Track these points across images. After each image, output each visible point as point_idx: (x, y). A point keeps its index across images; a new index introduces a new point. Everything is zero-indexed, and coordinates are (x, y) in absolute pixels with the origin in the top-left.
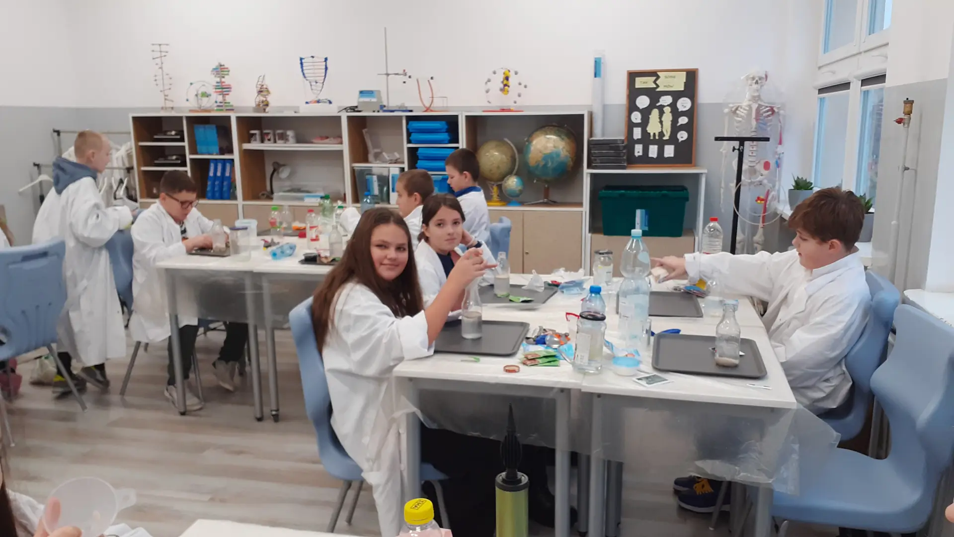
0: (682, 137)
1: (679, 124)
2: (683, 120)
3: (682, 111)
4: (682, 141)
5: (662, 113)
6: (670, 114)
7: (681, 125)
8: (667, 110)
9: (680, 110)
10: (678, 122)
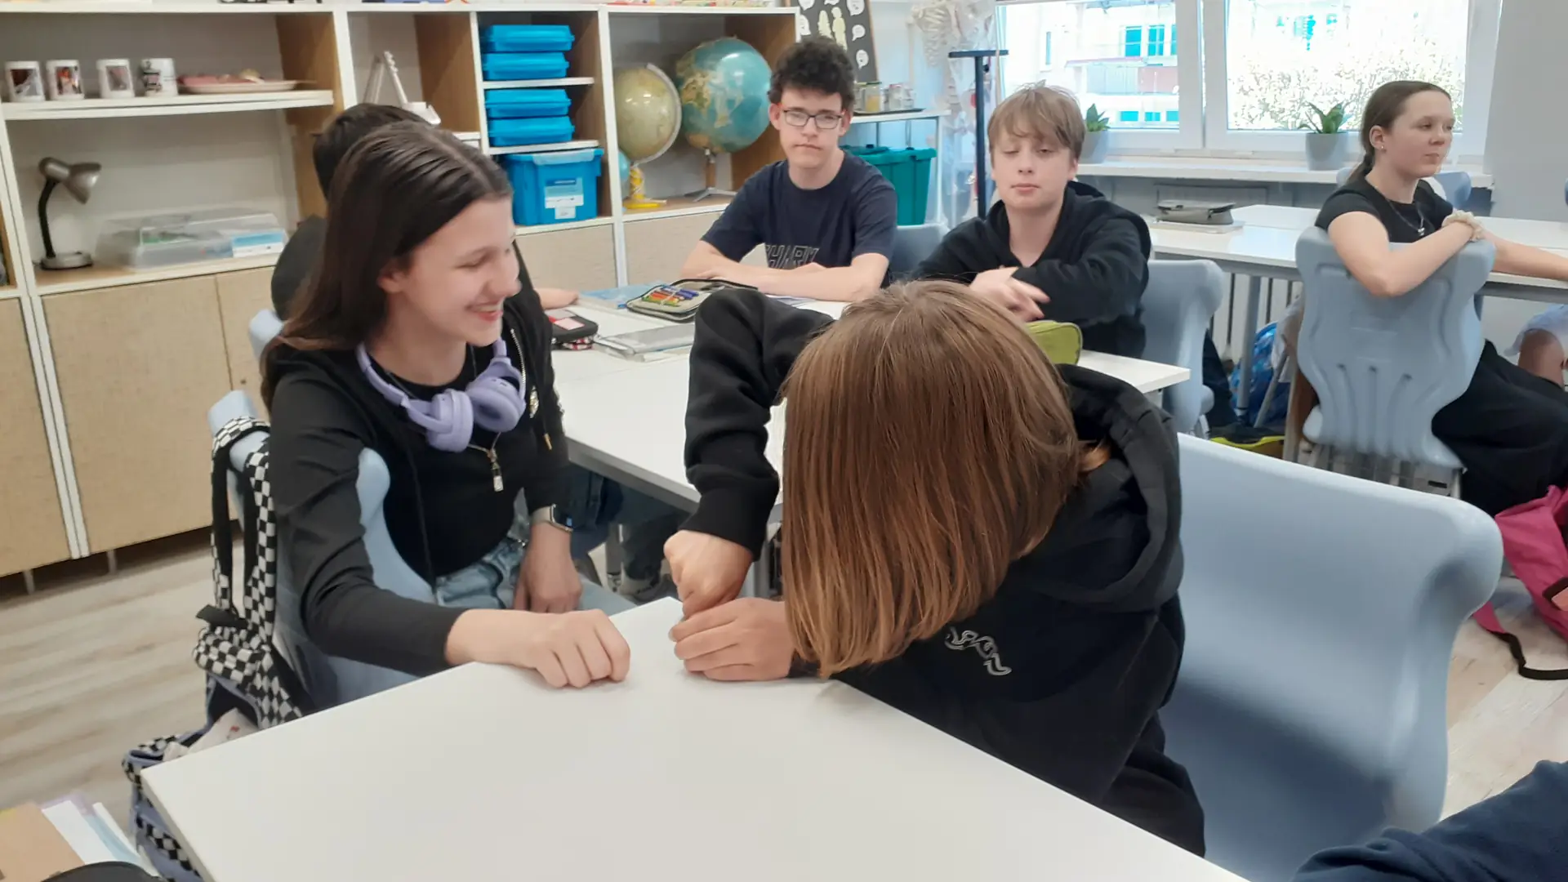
0: (861, 61)
1: (854, 39)
2: (859, 31)
3: (854, 16)
4: (863, 67)
5: (831, 18)
6: (842, 20)
7: (858, 39)
8: (837, 12)
9: (852, 14)
10: (852, 35)
